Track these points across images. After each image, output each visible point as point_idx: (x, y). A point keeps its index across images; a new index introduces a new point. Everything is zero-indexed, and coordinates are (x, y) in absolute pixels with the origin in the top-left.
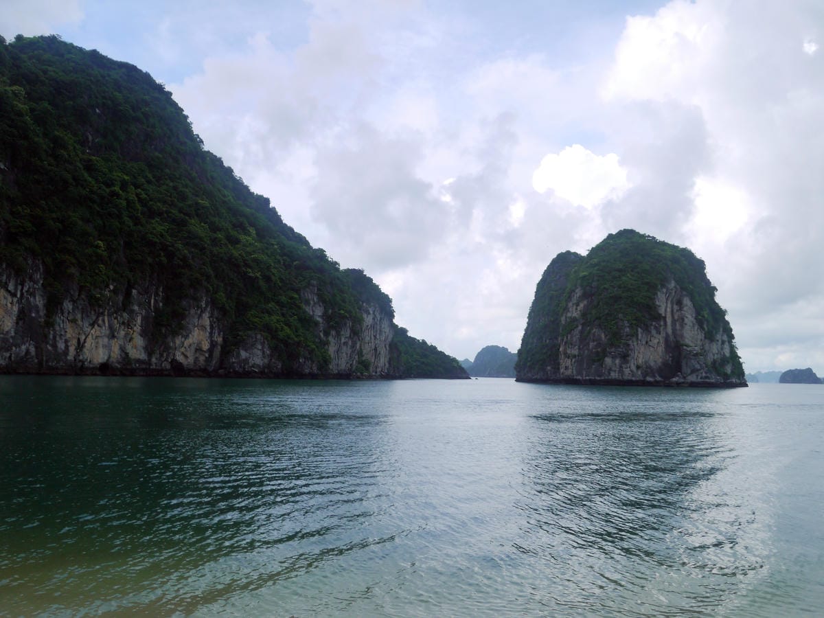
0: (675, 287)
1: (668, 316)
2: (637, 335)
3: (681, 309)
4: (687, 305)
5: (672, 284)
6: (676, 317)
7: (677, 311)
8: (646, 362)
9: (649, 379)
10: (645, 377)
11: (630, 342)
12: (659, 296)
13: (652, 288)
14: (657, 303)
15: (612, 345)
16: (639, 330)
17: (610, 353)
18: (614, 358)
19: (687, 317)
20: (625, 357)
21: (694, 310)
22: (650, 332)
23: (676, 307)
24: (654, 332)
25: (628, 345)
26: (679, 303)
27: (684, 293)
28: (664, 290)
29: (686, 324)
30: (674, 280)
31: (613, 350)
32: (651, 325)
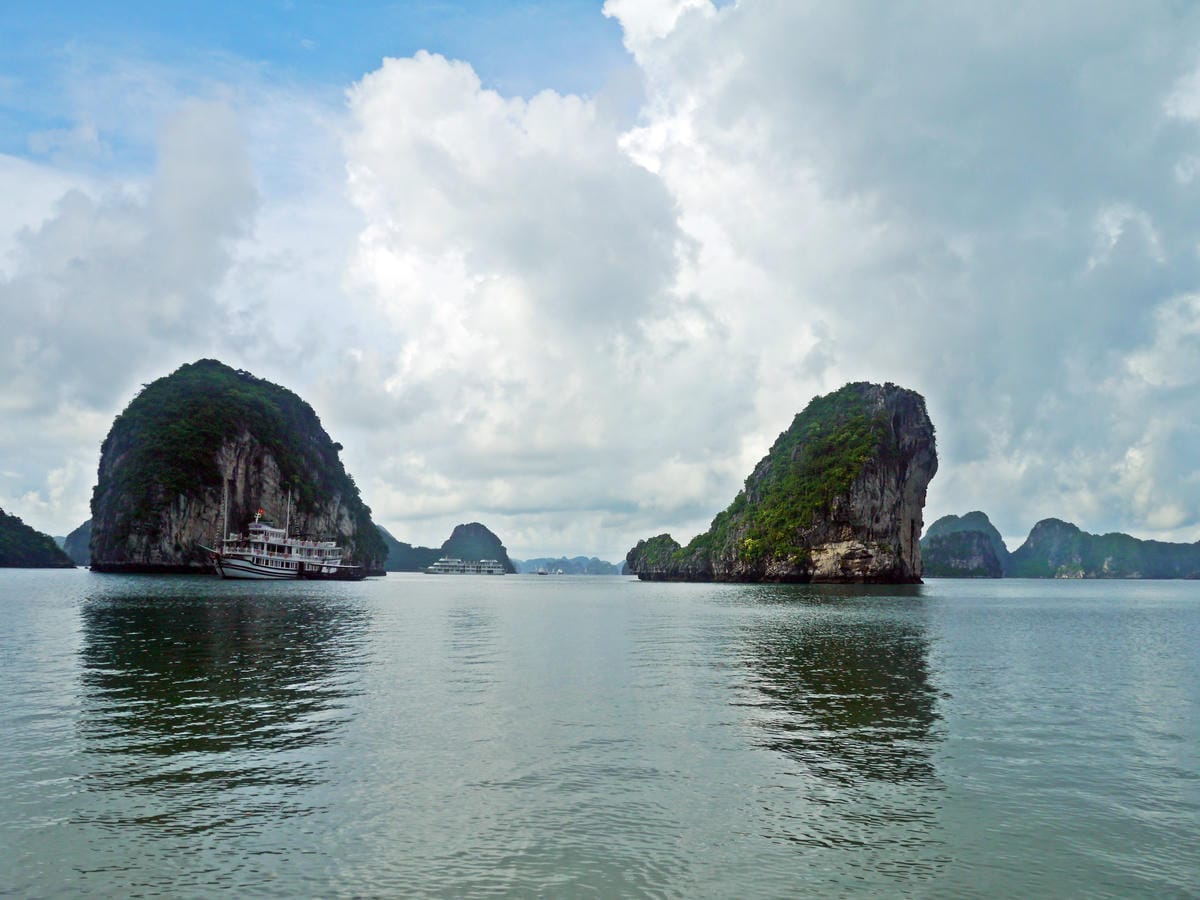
0: (251, 441)
1: (238, 480)
2: (178, 504)
3: (259, 471)
4: (267, 466)
5: (247, 437)
6: (252, 482)
7: (254, 473)
8: (193, 541)
9: (194, 564)
10: (189, 561)
11: (163, 514)
12: (224, 452)
13: (213, 442)
14: (221, 462)
15: (138, 517)
16: (182, 497)
17: (135, 528)
18: (140, 534)
19: (267, 483)
20: (154, 535)
21: (279, 473)
22: (203, 501)
23: (252, 468)
24: (209, 501)
25: (159, 517)
26: (258, 463)
27: (266, 449)
28: (233, 445)
29: (264, 491)
30: (250, 431)
31: (138, 523)
32: (205, 491)
